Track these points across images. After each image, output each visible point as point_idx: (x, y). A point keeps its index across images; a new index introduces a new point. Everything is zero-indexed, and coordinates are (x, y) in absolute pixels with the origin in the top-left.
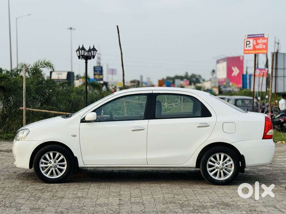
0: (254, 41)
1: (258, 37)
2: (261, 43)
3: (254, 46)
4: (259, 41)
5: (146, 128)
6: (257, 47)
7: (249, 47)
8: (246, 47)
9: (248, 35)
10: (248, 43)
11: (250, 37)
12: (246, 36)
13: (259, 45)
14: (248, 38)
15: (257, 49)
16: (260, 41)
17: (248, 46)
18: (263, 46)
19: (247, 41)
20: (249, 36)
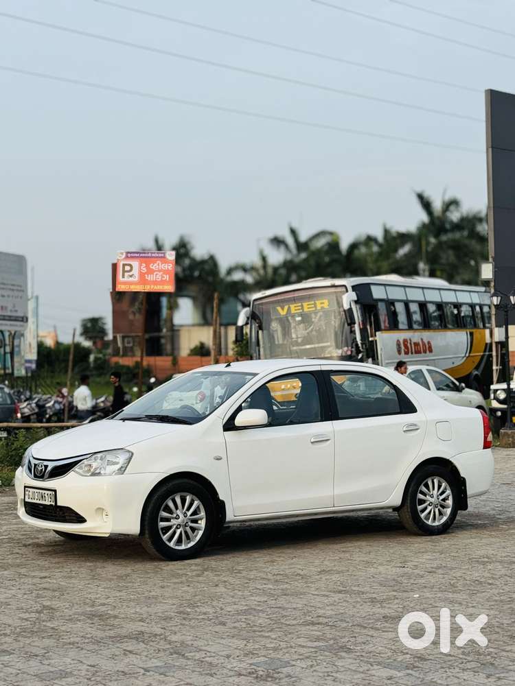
0: (141, 265)
1: (152, 257)
2: (159, 271)
3: (142, 275)
4: (153, 267)
5: (331, 436)
6: (150, 278)
7: (131, 276)
8: (123, 277)
9: (128, 253)
10: (127, 268)
11: (132, 257)
12: (122, 254)
13: (155, 273)
14: (127, 257)
15: (150, 281)
16: (157, 267)
17: (126, 274)
18: (164, 276)
19: (124, 265)
20: (129, 255)
